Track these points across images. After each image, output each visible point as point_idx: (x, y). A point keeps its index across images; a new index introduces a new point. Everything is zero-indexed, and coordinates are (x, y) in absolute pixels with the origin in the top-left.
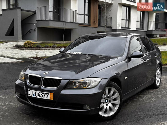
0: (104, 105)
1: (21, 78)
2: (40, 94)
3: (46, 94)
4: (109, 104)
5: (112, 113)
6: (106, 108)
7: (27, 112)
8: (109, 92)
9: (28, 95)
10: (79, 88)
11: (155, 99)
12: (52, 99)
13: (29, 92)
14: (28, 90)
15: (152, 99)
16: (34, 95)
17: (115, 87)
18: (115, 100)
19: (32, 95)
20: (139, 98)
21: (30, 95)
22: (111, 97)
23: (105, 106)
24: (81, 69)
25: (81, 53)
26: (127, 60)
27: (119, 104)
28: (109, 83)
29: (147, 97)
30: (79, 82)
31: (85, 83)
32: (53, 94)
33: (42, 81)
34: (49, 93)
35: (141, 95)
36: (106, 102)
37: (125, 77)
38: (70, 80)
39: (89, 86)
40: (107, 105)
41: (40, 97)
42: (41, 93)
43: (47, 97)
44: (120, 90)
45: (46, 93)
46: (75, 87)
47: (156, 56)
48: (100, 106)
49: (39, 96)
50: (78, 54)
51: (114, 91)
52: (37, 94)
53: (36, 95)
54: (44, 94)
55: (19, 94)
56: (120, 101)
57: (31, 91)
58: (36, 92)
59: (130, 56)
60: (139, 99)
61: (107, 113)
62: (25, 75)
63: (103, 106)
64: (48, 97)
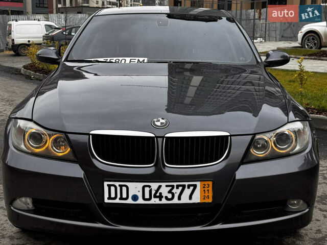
2: (164, 191)
3: (189, 188)
9: (106, 201)
12: (210, 200)
13: (109, 192)
14: (106, 184)
16: (135, 198)
19: (126, 199)
21: (117, 201)
32: (211, 183)
34: (198, 184)
38: (255, 135)
39: (295, 146)
41: (163, 199)
42: (167, 186)
43: (190, 198)
45: (186, 184)
49: (158, 199)
52: (150, 191)
53: (147, 196)
54: (181, 188)
57: (121, 186)
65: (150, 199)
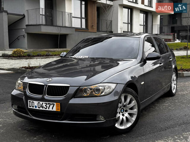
0: (120, 115)
1: (18, 87)
2: (44, 105)
3: (52, 105)
4: (125, 113)
5: (129, 125)
6: (123, 118)
7: (27, 128)
8: (125, 100)
9: (29, 107)
10: (91, 95)
11: (173, 107)
12: (59, 111)
13: (29, 104)
14: (29, 101)
15: (170, 108)
16: (36, 107)
17: (131, 94)
18: (132, 109)
19: (33, 107)
20: (156, 107)
21: (31, 107)
22: (127, 106)
23: (121, 117)
24: (93, 74)
25: (88, 56)
26: (142, 63)
27: (137, 114)
28: (125, 90)
29: (164, 105)
30: (91, 89)
31: (98, 90)
32: (59, 104)
33: (45, 89)
34: (55, 103)
35: (156, 104)
36: (122, 111)
37: (142, 82)
38: (80, 86)
39: (102, 93)
40: (123, 115)
41: (44, 108)
42: (45, 103)
43: (52, 109)
44: (137, 97)
45: (51, 103)
46: (85, 95)
47: (171, 60)
48: (116, 117)
49: (42, 108)
50: (84, 57)
51: (131, 99)
52: (40, 104)
53: (39, 107)
54: (49, 105)
55: (16, 107)
56: (138, 110)
57: (32, 102)
58: (38, 103)
59: (145, 58)
60: (155, 109)
61: (124, 124)
62: (23, 83)
63: (119, 117)
64: (54, 108)
65: (40, 108)
